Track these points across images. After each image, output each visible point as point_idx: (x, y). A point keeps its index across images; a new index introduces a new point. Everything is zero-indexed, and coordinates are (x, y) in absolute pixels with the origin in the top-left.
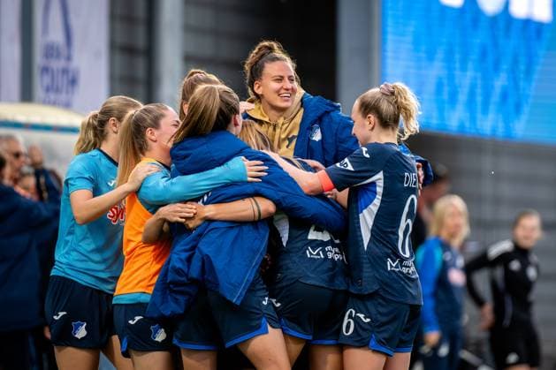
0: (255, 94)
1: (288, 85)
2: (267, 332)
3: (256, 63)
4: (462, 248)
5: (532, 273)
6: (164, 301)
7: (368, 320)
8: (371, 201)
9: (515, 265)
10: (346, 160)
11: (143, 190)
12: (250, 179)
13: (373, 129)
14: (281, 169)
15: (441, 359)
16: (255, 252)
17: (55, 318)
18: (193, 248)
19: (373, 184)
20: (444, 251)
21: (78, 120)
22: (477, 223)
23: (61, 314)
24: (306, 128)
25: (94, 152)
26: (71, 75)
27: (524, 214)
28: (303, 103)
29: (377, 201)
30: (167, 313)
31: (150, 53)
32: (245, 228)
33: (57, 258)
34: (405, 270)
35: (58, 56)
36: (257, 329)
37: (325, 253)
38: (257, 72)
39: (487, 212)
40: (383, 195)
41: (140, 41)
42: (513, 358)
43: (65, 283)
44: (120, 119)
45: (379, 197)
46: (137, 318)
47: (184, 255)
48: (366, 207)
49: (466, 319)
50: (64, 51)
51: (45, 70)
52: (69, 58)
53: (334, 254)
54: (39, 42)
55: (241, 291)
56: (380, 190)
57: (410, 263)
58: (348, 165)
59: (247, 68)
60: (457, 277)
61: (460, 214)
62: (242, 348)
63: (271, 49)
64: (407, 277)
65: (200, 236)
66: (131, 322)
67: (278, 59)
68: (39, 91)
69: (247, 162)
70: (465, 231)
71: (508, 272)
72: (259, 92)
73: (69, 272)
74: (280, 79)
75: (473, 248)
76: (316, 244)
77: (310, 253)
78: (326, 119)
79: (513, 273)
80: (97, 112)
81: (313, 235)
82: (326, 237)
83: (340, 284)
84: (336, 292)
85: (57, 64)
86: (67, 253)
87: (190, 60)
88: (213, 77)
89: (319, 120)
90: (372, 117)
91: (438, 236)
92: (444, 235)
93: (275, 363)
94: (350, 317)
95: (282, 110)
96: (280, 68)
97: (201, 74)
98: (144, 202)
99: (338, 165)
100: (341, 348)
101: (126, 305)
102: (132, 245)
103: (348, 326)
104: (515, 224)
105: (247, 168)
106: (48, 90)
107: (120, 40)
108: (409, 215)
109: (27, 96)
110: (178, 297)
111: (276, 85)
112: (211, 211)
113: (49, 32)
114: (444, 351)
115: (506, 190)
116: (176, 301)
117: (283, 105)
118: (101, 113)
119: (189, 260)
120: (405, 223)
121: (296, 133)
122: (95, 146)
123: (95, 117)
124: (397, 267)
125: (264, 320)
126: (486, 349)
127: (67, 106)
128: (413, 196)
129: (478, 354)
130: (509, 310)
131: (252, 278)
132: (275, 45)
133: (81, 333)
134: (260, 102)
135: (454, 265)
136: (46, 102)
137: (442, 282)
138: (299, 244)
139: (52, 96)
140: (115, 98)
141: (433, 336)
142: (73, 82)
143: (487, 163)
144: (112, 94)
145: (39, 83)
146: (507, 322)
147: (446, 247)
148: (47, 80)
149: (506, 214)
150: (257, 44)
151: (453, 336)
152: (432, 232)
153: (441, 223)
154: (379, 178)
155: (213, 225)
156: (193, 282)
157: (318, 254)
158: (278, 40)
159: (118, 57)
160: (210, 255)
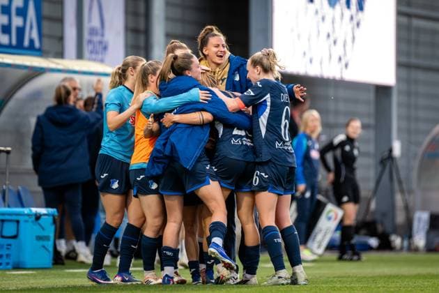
0: (204, 54)
1: (222, 49)
2: (209, 184)
3: (204, 37)
4: (318, 138)
5: (356, 152)
6: (153, 167)
7: (267, 176)
8: (265, 111)
9: (347, 148)
10: (249, 90)
11: (144, 107)
12: (201, 101)
13: (259, 74)
14: (217, 97)
15: (306, 199)
16: (201, 141)
17: (102, 177)
18: (167, 139)
19: (265, 101)
20: (308, 140)
21: (110, 70)
22: (326, 125)
23: (105, 175)
24: (231, 74)
25: (121, 87)
26: (104, 44)
27: (351, 120)
28: (230, 60)
29: (268, 110)
30: (154, 174)
31: (147, 32)
32: (196, 128)
33: (102, 144)
34: (286, 148)
35: (96, 34)
36: (203, 182)
37: (242, 141)
38: (204, 42)
39: (332, 119)
40: (271, 106)
41: (142, 26)
42: (345, 199)
43: (108, 158)
44: (134, 67)
45: (269, 108)
46: (142, 177)
47: (162, 142)
48: (262, 114)
49: (320, 177)
50: (100, 32)
51: (90, 42)
52: (103, 35)
53: (247, 142)
54: (86, 26)
55: (192, 162)
56: (269, 104)
57: (289, 144)
58: (251, 92)
59: (199, 40)
60: (315, 154)
61: (316, 119)
62: (196, 192)
63: (212, 30)
64: (287, 151)
65: (171, 132)
66: (138, 179)
67: (216, 35)
68: (86, 53)
69: (200, 91)
70: (319, 129)
71: (343, 152)
72: (206, 53)
73: (109, 151)
74: (218, 46)
75: (324, 138)
76: (237, 137)
77: (233, 141)
78: (241, 69)
79: (346, 152)
80: (120, 65)
81: (236, 132)
82: (243, 133)
83: (250, 158)
84: (248, 163)
85: (96, 39)
86: (109, 142)
87: (169, 36)
88: (184, 45)
89: (238, 69)
90: (259, 68)
91: (304, 132)
92: (308, 132)
93: (215, 200)
94: (257, 175)
95: (218, 65)
96: (217, 40)
97: (178, 43)
98: (144, 113)
99: (245, 93)
100: (253, 193)
101: (136, 170)
102: (139, 137)
103: (256, 181)
104: (347, 125)
105: (200, 94)
106: (92, 52)
107: (131, 25)
108: (286, 118)
109: (80, 56)
110: (159, 165)
111: (215, 50)
112: (177, 118)
113: (92, 21)
114: (308, 195)
115: (342, 107)
116: (158, 167)
117: (219, 62)
118: (123, 65)
119: (165, 145)
120: (284, 122)
121: (226, 76)
122: (121, 84)
123: (119, 69)
124: (281, 146)
125: (207, 177)
126: (331, 193)
127: (102, 61)
128: (287, 107)
129: (327, 196)
130: (344, 172)
131: (198, 155)
132: (214, 28)
133: (115, 186)
134: (206, 59)
135: (314, 148)
136: (90, 59)
137: (307, 157)
138: (228, 137)
139: (94, 56)
140: (129, 57)
141: (302, 187)
142: (105, 48)
143: (331, 92)
144: (127, 55)
145: (87, 49)
146: (342, 179)
147: (309, 138)
148: (91, 47)
149: (342, 120)
150: (204, 27)
151: (313, 187)
152: (301, 130)
153: (306, 125)
154: (268, 97)
155: (178, 126)
156: (166, 157)
157: (238, 142)
158: (216, 25)
159: (130, 35)
160: (175, 143)
